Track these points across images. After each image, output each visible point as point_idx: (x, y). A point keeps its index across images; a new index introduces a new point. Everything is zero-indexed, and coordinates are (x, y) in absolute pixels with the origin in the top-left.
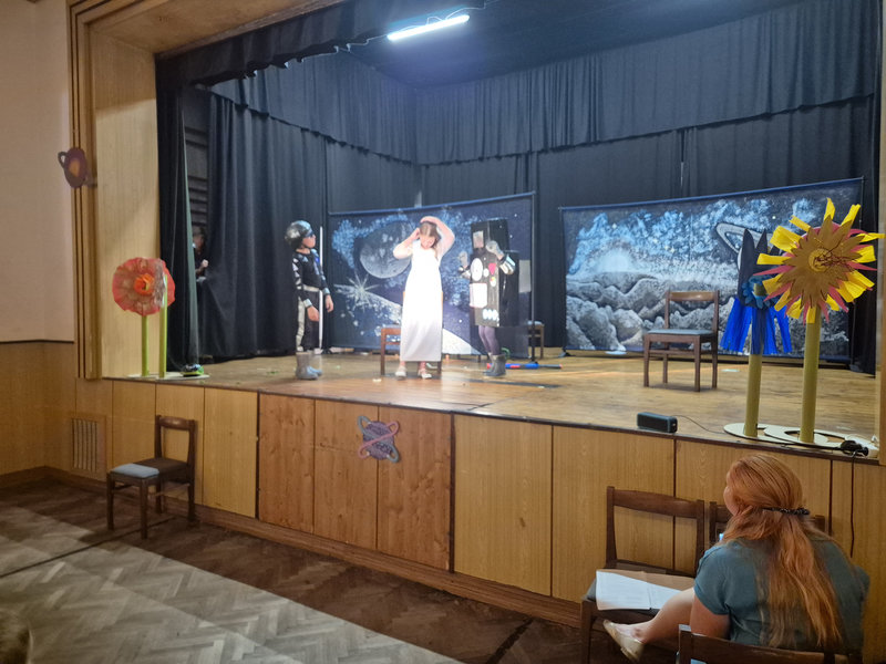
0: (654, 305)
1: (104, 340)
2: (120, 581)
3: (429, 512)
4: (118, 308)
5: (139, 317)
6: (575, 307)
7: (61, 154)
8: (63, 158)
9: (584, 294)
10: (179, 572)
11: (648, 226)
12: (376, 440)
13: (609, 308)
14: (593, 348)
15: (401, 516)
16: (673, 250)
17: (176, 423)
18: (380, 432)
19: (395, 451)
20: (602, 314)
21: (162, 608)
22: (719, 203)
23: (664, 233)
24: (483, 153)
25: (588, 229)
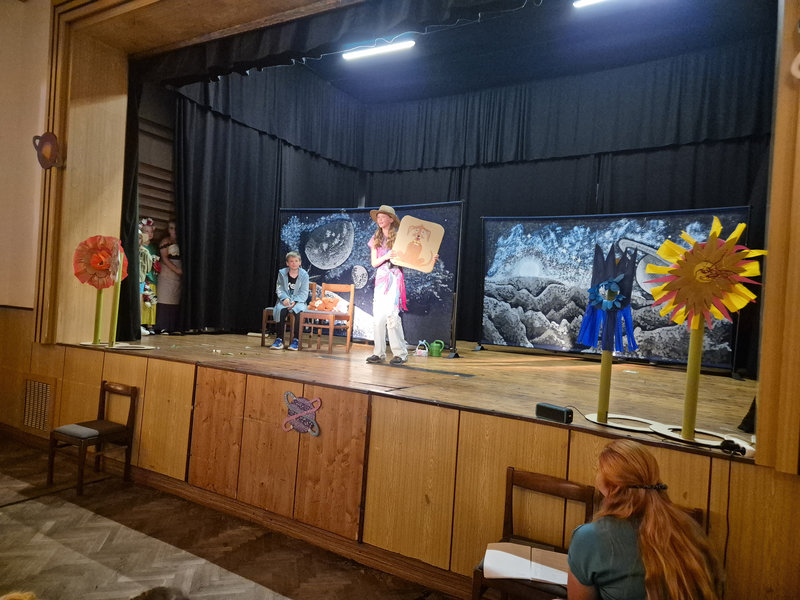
0: (561, 308)
1: (60, 309)
2: (49, 534)
3: (343, 484)
4: (76, 281)
5: (95, 290)
6: (491, 306)
7: (36, 137)
8: (37, 141)
9: (499, 295)
10: (108, 528)
11: (559, 237)
12: (299, 415)
13: (520, 308)
14: (505, 343)
15: (317, 487)
16: (579, 260)
17: (119, 388)
18: (304, 408)
19: (316, 426)
20: (515, 314)
21: (86, 561)
22: (622, 221)
23: (572, 245)
24: (422, 165)
25: (506, 237)
